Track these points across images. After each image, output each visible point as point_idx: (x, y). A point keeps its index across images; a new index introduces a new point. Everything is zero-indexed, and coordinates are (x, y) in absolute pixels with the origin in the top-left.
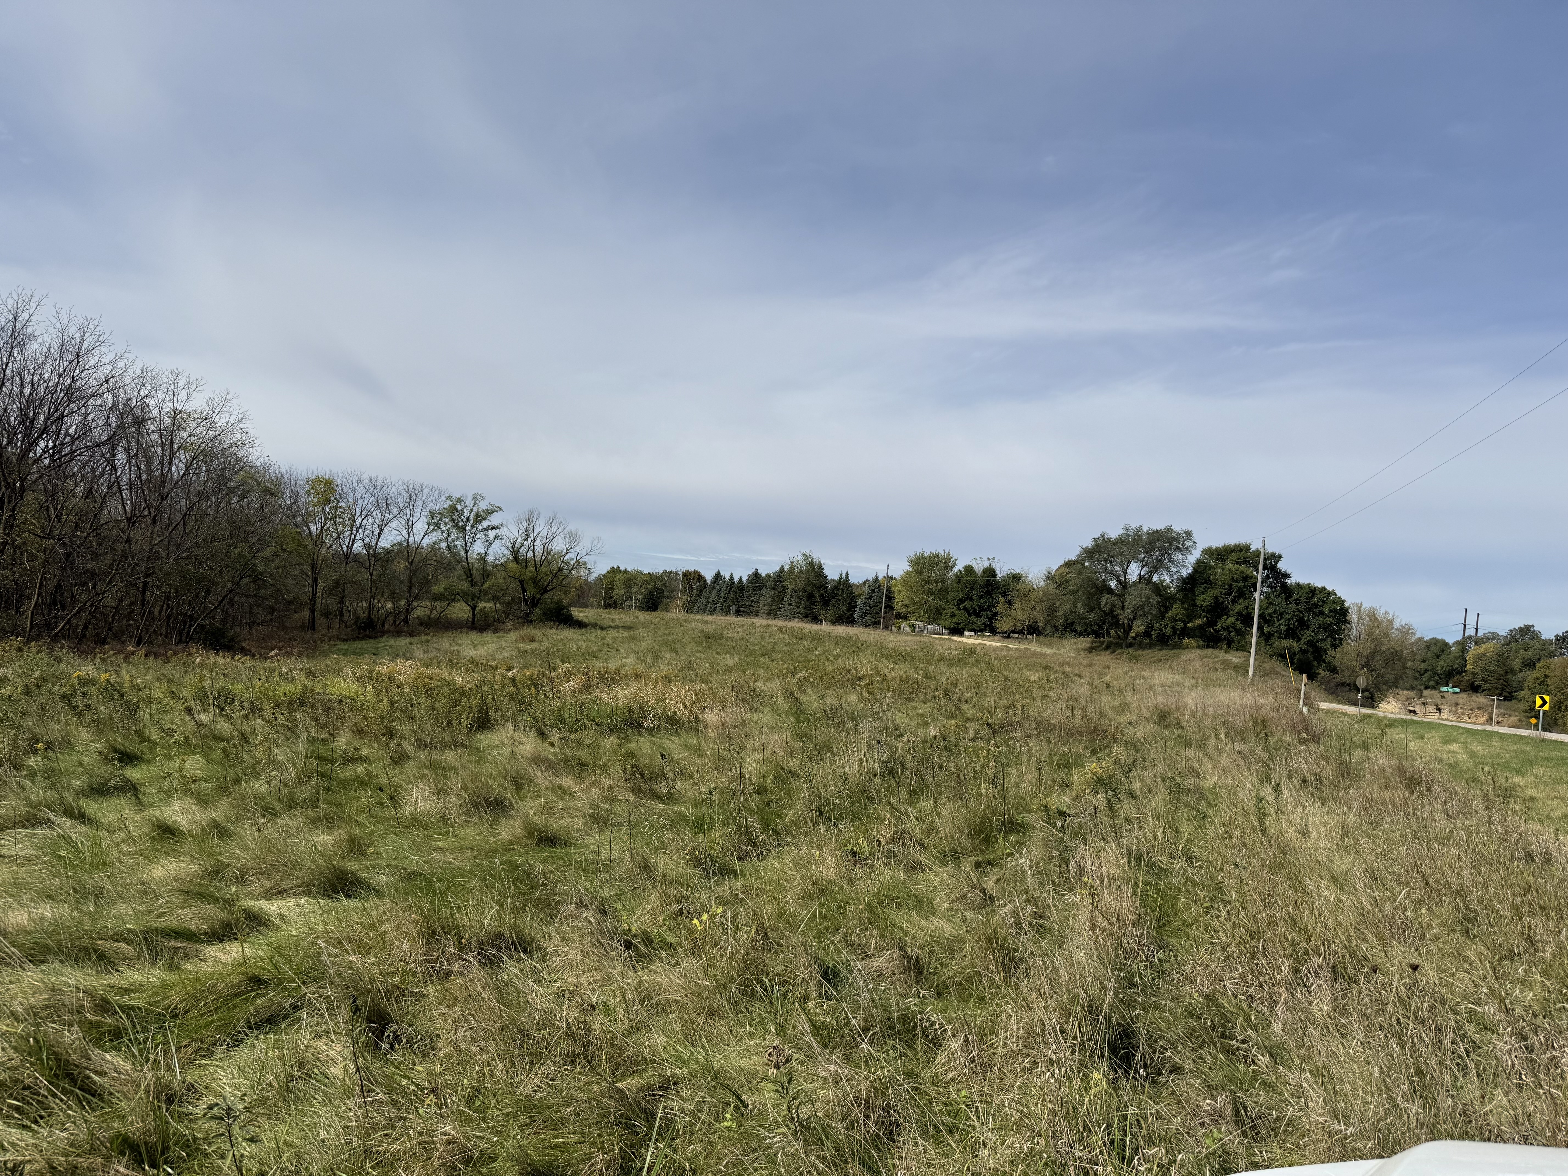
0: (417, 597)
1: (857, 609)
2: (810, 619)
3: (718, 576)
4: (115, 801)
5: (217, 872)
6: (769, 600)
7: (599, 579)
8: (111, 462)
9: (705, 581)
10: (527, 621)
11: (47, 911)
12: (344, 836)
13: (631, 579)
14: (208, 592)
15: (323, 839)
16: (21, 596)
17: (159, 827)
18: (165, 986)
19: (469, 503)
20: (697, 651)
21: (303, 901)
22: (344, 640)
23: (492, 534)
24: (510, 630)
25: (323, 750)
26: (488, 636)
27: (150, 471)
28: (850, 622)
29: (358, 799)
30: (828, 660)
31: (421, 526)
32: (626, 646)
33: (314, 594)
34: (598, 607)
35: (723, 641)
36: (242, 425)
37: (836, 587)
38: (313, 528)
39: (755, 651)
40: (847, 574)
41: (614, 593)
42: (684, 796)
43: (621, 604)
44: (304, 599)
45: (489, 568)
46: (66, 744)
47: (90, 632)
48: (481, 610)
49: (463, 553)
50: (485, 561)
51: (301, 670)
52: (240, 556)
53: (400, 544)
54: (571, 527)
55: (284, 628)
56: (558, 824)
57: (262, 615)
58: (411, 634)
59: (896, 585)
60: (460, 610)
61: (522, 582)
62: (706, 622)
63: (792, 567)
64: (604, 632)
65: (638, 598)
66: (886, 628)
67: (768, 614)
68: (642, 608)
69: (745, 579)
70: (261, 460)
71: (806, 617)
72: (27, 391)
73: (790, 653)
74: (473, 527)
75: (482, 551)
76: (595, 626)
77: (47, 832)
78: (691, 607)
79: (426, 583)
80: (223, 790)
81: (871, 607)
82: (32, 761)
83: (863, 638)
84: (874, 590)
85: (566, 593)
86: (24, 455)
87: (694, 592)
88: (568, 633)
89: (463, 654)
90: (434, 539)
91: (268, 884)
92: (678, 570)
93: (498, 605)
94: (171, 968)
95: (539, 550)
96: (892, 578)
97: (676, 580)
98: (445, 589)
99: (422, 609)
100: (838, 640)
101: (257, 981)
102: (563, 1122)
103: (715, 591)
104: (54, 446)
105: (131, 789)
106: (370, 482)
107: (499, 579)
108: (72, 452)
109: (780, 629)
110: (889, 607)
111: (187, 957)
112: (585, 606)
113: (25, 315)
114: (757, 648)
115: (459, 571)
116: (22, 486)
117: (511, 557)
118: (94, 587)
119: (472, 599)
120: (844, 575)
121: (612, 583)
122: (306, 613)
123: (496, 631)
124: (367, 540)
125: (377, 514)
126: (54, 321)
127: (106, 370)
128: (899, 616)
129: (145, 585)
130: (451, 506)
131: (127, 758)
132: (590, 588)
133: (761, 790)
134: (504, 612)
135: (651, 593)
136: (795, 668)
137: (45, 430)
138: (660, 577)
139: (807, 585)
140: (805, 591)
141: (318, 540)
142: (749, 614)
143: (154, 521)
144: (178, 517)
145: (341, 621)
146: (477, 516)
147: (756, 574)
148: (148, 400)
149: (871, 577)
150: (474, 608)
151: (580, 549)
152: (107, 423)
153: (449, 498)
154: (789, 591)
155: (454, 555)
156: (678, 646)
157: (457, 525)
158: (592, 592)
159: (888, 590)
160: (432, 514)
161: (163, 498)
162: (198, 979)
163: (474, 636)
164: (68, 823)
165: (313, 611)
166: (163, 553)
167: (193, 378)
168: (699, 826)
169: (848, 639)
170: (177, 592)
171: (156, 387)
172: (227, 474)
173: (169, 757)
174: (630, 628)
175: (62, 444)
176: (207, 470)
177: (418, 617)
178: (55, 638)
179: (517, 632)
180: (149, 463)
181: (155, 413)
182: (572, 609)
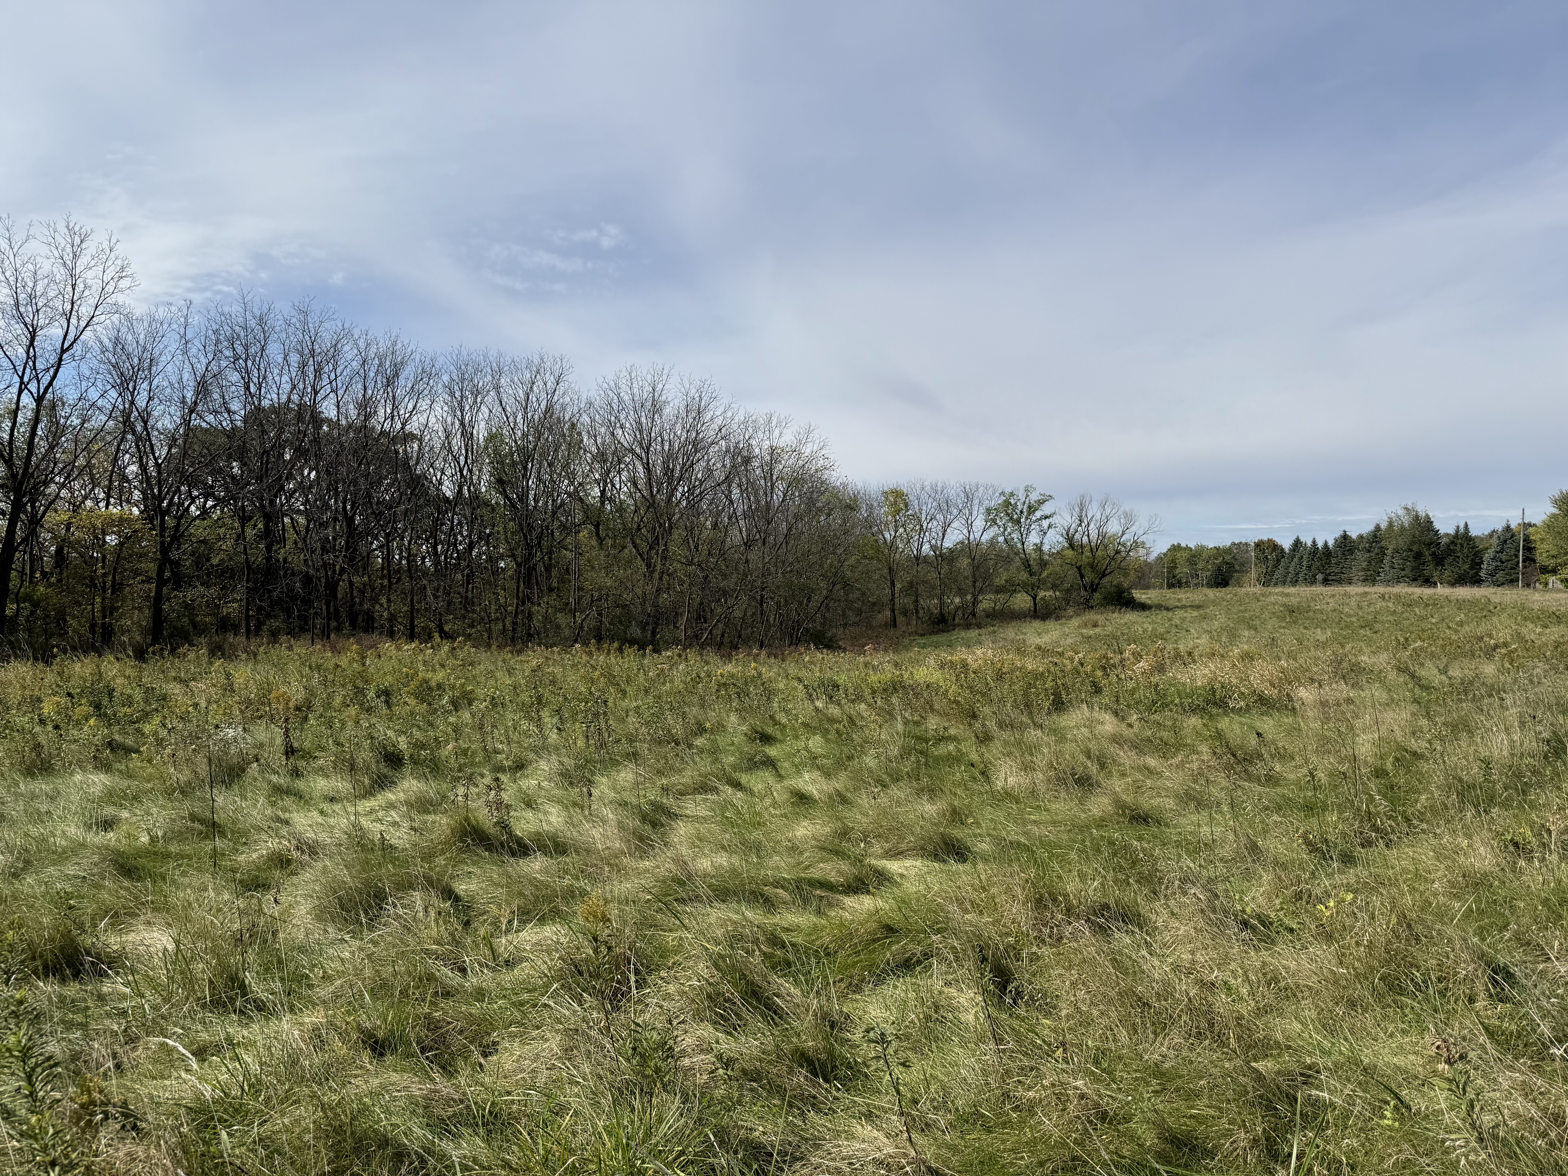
0: (981, 591)
1: (1484, 566)
2: (1420, 582)
3: (1297, 543)
4: (761, 773)
5: (845, 834)
6: (1364, 564)
7: (1159, 558)
8: (728, 497)
9: (1282, 550)
10: (1088, 606)
11: (722, 859)
12: (945, 806)
13: (1194, 556)
14: (809, 600)
15: (930, 809)
16: (677, 614)
17: (797, 794)
18: (815, 928)
19: (1022, 496)
20: (1280, 627)
21: (918, 863)
22: (922, 635)
23: (1045, 523)
24: (1071, 617)
25: (917, 731)
26: (1051, 624)
27: (758, 501)
28: (1476, 581)
29: (954, 774)
30: (1449, 628)
31: (979, 523)
32: (1196, 625)
33: (893, 595)
34: (1161, 587)
35: (1311, 614)
36: (823, 452)
37: (1452, 542)
38: (887, 536)
39: (1352, 623)
40: (1466, 525)
41: (1177, 571)
42: (1285, 779)
43: (1186, 582)
44: (885, 600)
45: (1046, 557)
46: (720, 727)
47: (726, 640)
48: (1042, 599)
49: (1019, 545)
50: (1041, 550)
51: (888, 662)
52: (831, 565)
53: (962, 543)
54: (1126, 507)
55: (871, 627)
56: (1148, 802)
57: (852, 617)
58: (979, 626)
59: (1537, 533)
60: (1022, 601)
61: (1079, 568)
62: (1288, 595)
63: (1391, 524)
64: (1170, 614)
65: (1204, 575)
66: (1528, 585)
67: (1364, 580)
68: (1210, 585)
69: (1331, 543)
70: (840, 480)
71: (1415, 580)
72: (666, 448)
73: (1397, 623)
74: (1027, 518)
75: (1038, 541)
76: (1159, 607)
77: (715, 797)
78: (1267, 580)
79: (987, 577)
80: (841, 764)
81: (1503, 562)
82: (699, 742)
83: (1496, 599)
84: (1505, 541)
85: (1126, 575)
86: (669, 501)
87: (1270, 564)
88: (1131, 617)
89: (1028, 642)
90: (992, 534)
91: (887, 846)
92: (1248, 541)
93: (1057, 593)
94: (819, 912)
95: (1094, 534)
96: (1530, 525)
97: (1247, 551)
98: (1006, 581)
99: (986, 603)
100: (1460, 604)
101: (890, 930)
102: (1197, 1095)
103: (1296, 560)
104: (689, 490)
105: (770, 763)
106: (932, 488)
107: (1055, 567)
108: (701, 493)
109: (1383, 597)
110: (1530, 560)
111: (830, 905)
112: (1147, 587)
113: (660, 386)
114: (1354, 619)
115: (1017, 562)
116: (670, 525)
117: (1066, 545)
118: (726, 601)
119: (1031, 589)
120: (1462, 526)
121: (1173, 561)
122: (888, 613)
123: (1058, 618)
124: (933, 542)
125: (940, 517)
126: (680, 386)
127: (719, 421)
128: (1545, 570)
129: (762, 597)
130: (1005, 501)
131: (766, 739)
132: (1151, 568)
133: (1379, 773)
134: (1064, 599)
135: (1219, 569)
136: (1407, 639)
137: (681, 478)
138: (1228, 551)
139: (1413, 543)
140: (1411, 550)
141: (892, 546)
142: (1339, 582)
143: (764, 543)
144: (781, 538)
145: (918, 618)
146: (1029, 507)
147: (1345, 537)
148: (751, 442)
149: (1500, 527)
150: (1034, 599)
151: (1137, 529)
152: (724, 466)
153: (1003, 493)
154: (1389, 552)
155: (1011, 547)
156: (1257, 622)
157: (1011, 518)
158: (1153, 573)
159: (1527, 539)
160: (988, 511)
161: (769, 523)
162: (842, 924)
163: (1036, 624)
164: (729, 790)
165: (893, 611)
166: (773, 569)
167: (782, 417)
168: (1309, 808)
169: (1473, 603)
170: (786, 601)
171: (755, 431)
172: (815, 495)
173: (796, 737)
174: (1199, 607)
175: (694, 487)
176: (800, 495)
177: (984, 610)
178: (702, 646)
179: (1079, 618)
180: (756, 494)
181: (757, 451)
182: (1133, 591)
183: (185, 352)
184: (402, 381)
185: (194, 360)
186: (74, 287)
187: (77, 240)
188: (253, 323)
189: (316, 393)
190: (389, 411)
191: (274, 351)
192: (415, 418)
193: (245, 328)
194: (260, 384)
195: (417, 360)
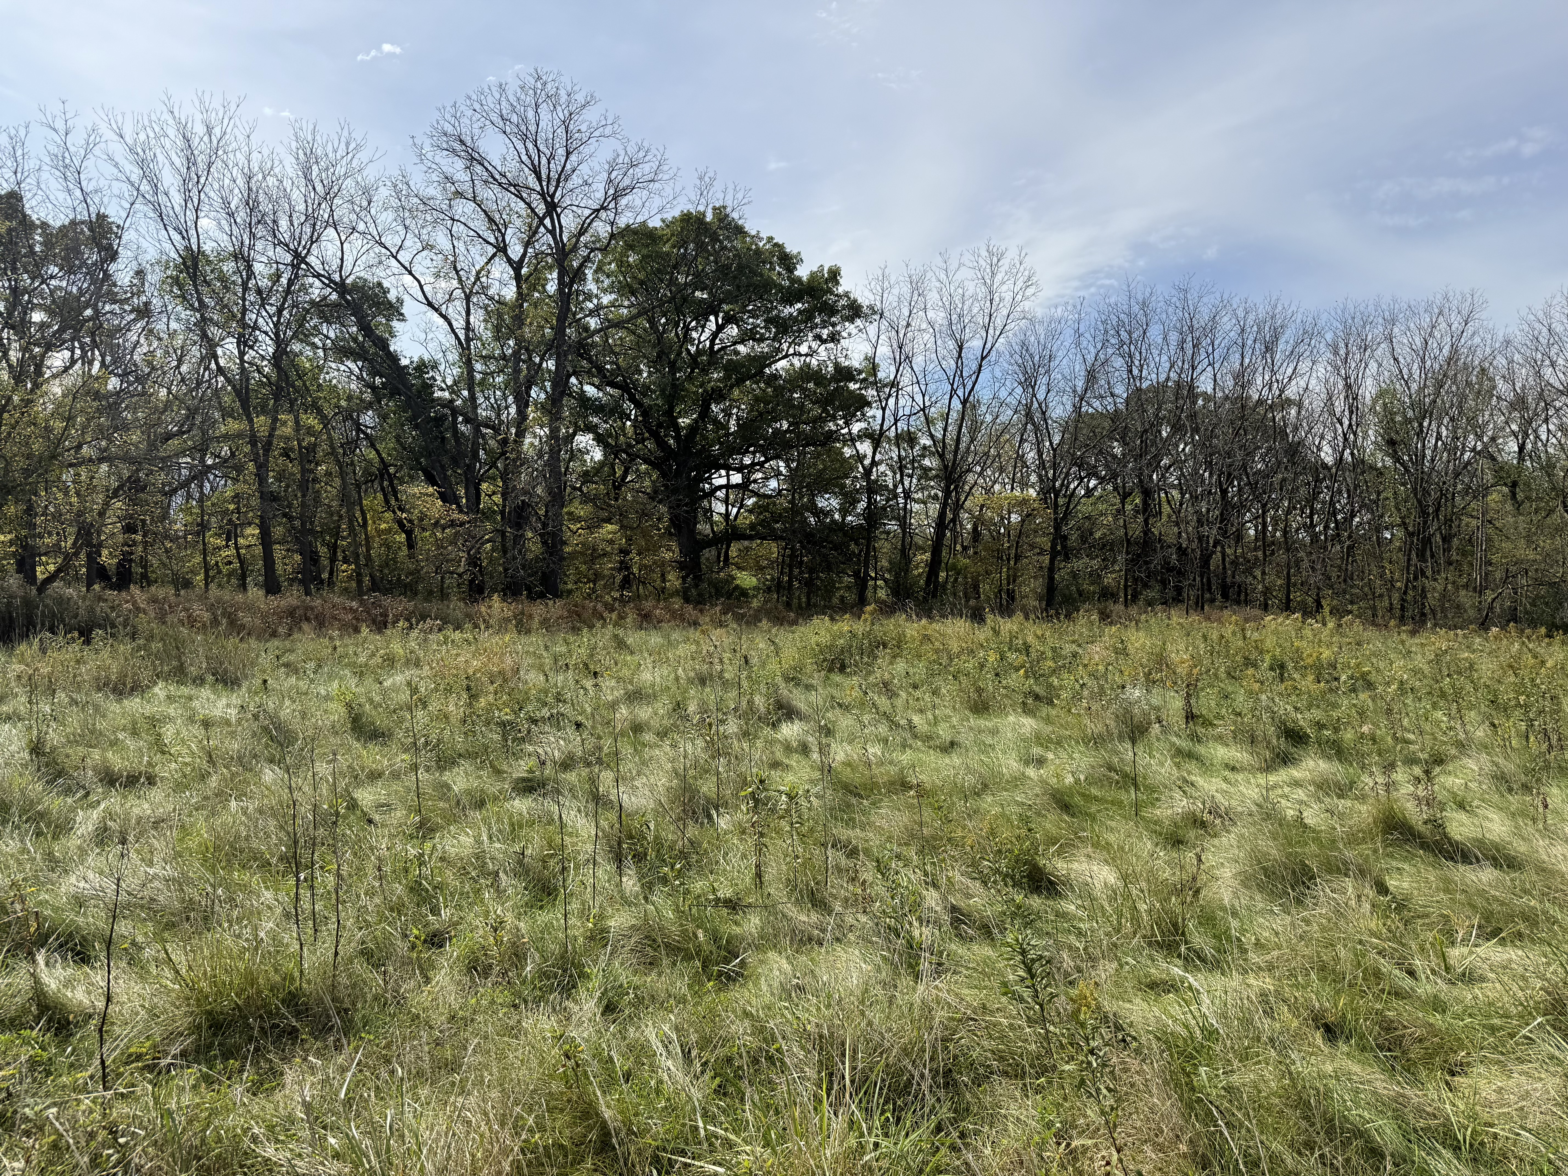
183: (1078, 344)
184: (1281, 346)
185: (1085, 352)
186: (991, 301)
187: (995, 260)
188: (1136, 308)
189: (1194, 368)
190: (1267, 378)
191: (1155, 333)
192: (1293, 382)
193: (1129, 315)
194: (1142, 366)
195: (1299, 321)
